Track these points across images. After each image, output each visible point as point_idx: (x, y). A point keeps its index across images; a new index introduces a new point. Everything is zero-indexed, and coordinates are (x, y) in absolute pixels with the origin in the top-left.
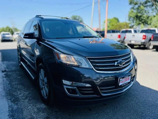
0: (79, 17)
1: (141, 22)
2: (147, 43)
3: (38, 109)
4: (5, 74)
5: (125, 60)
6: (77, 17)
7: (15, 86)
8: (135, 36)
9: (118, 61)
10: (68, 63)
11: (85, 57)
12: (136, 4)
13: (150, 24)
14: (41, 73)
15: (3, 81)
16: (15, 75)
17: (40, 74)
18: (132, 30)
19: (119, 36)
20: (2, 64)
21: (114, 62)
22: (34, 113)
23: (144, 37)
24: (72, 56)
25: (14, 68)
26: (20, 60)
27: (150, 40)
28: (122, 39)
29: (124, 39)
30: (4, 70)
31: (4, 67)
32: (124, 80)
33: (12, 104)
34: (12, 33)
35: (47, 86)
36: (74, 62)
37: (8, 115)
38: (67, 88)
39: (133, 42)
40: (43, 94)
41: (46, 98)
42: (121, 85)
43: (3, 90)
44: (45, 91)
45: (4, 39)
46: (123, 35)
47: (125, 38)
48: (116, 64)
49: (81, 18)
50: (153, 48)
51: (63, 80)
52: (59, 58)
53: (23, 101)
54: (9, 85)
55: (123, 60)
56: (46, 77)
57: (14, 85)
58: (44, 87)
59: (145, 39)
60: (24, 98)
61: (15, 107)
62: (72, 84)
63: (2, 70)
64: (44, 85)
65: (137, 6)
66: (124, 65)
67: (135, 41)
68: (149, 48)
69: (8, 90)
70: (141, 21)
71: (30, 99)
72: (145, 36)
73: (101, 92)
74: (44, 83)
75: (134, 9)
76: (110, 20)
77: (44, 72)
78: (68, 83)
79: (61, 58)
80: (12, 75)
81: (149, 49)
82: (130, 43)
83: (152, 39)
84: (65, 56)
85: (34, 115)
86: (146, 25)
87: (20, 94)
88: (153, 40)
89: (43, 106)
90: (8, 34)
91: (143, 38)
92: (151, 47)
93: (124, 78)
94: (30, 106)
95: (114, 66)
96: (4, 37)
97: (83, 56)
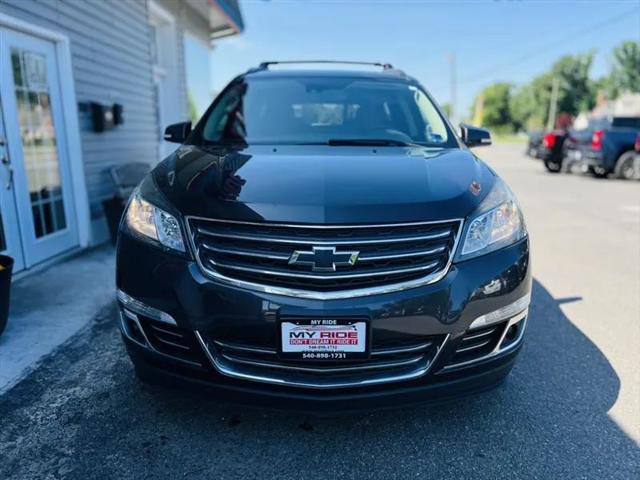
9: (307, 247)
11: (184, 215)
42: (297, 355)
48: (293, 260)
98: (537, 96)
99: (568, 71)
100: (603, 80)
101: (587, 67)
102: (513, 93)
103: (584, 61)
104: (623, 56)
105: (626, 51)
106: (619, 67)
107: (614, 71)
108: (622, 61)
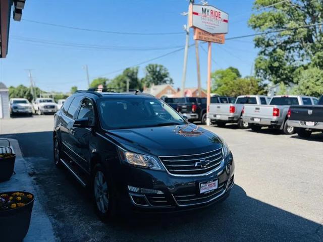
0: (161, 66)
1: (278, 79)
2: (282, 123)
3: (93, 227)
4: (34, 179)
5: (211, 159)
6: (156, 67)
7: (55, 197)
8: (261, 109)
9: (199, 161)
10: (135, 164)
11: (157, 156)
12: (268, 45)
13: (297, 83)
14: (98, 176)
15: (35, 189)
16: (52, 180)
17: (96, 178)
18: (257, 97)
19: (233, 110)
20: (26, 162)
21: (194, 162)
22: (89, 231)
23: (276, 112)
24: (140, 155)
25: (46, 169)
26: (57, 156)
27: (287, 118)
28: (237, 114)
29: (241, 115)
30: (31, 171)
31: (30, 166)
32: (207, 186)
33: (56, 221)
34: (29, 98)
35: (107, 196)
36: (143, 163)
37: (54, 234)
38: (133, 197)
39: (257, 121)
40: (99, 208)
41: (104, 211)
42: (203, 193)
43: (38, 203)
44: (103, 203)
45: (15, 111)
46: (239, 107)
47: (242, 112)
48: (196, 165)
49: (165, 70)
50: (294, 132)
51: (129, 186)
52: (124, 157)
53: (71, 218)
54: (46, 196)
55: (206, 159)
56: (105, 183)
57: (53, 196)
58: (101, 196)
59: (277, 115)
60: (71, 213)
61: (61, 225)
62: (140, 191)
63: (28, 171)
64: (101, 194)
65: (270, 49)
66: (208, 166)
67: (261, 119)
68: (287, 131)
69: (45, 202)
70: (279, 77)
71: (81, 214)
72: (278, 110)
73: (178, 202)
74: (102, 191)
75: (265, 54)
76: (223, 73)
77: (103, 175)
78: (135, 189)
79: (126, 157)
80: (47, 180)
81: (287, 133)
82: (251, 122)
83: (289, 116)
84: (132, 154)
85: (89, 235)
86: (290, 84)
87: (65, 208)
88: (291, 119)
89: (99, 223)
90: (24, 102)
91: (274, 115)
92: (290, 130)
93: (206, 183)
94: (81, 223)
95: (194, 167)
96: (16, 108)
97: (154, 155)
98: (119, 85)
99: (129, 74)
100: (143, 79)
101: (137, 73)
102: (107, 83)
103: (135, 71)
104: (149, 70)
105: (150, 68)
106: (149, 74)
107: (147, 76)
108: (150, 72)
